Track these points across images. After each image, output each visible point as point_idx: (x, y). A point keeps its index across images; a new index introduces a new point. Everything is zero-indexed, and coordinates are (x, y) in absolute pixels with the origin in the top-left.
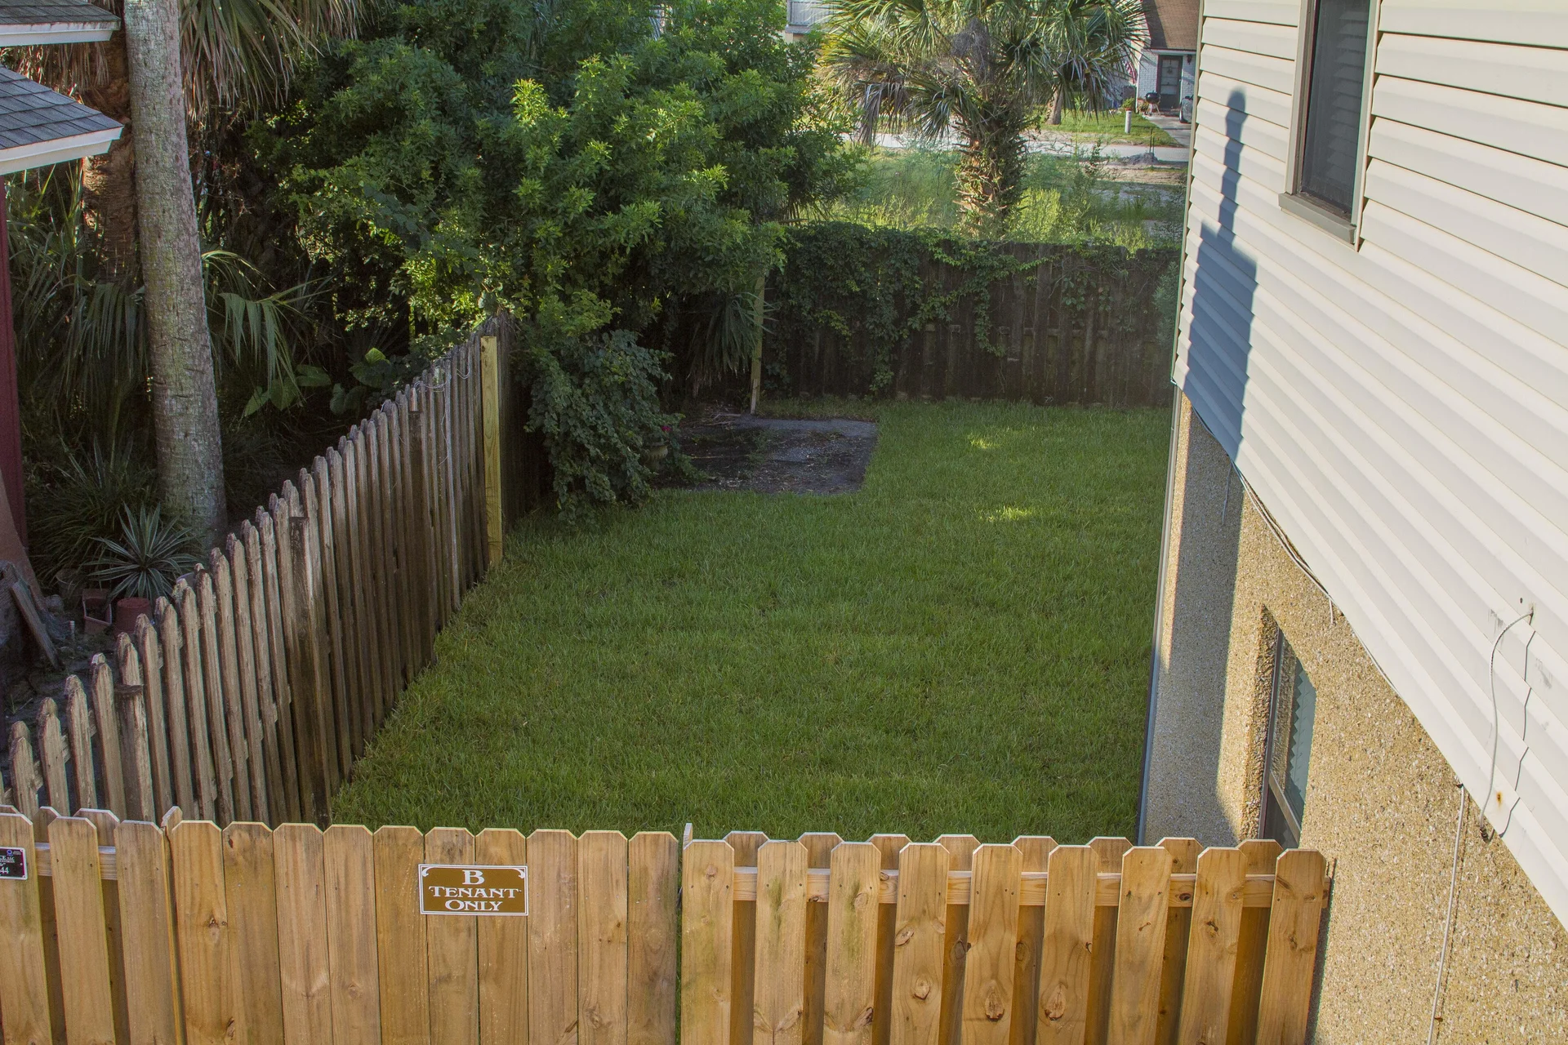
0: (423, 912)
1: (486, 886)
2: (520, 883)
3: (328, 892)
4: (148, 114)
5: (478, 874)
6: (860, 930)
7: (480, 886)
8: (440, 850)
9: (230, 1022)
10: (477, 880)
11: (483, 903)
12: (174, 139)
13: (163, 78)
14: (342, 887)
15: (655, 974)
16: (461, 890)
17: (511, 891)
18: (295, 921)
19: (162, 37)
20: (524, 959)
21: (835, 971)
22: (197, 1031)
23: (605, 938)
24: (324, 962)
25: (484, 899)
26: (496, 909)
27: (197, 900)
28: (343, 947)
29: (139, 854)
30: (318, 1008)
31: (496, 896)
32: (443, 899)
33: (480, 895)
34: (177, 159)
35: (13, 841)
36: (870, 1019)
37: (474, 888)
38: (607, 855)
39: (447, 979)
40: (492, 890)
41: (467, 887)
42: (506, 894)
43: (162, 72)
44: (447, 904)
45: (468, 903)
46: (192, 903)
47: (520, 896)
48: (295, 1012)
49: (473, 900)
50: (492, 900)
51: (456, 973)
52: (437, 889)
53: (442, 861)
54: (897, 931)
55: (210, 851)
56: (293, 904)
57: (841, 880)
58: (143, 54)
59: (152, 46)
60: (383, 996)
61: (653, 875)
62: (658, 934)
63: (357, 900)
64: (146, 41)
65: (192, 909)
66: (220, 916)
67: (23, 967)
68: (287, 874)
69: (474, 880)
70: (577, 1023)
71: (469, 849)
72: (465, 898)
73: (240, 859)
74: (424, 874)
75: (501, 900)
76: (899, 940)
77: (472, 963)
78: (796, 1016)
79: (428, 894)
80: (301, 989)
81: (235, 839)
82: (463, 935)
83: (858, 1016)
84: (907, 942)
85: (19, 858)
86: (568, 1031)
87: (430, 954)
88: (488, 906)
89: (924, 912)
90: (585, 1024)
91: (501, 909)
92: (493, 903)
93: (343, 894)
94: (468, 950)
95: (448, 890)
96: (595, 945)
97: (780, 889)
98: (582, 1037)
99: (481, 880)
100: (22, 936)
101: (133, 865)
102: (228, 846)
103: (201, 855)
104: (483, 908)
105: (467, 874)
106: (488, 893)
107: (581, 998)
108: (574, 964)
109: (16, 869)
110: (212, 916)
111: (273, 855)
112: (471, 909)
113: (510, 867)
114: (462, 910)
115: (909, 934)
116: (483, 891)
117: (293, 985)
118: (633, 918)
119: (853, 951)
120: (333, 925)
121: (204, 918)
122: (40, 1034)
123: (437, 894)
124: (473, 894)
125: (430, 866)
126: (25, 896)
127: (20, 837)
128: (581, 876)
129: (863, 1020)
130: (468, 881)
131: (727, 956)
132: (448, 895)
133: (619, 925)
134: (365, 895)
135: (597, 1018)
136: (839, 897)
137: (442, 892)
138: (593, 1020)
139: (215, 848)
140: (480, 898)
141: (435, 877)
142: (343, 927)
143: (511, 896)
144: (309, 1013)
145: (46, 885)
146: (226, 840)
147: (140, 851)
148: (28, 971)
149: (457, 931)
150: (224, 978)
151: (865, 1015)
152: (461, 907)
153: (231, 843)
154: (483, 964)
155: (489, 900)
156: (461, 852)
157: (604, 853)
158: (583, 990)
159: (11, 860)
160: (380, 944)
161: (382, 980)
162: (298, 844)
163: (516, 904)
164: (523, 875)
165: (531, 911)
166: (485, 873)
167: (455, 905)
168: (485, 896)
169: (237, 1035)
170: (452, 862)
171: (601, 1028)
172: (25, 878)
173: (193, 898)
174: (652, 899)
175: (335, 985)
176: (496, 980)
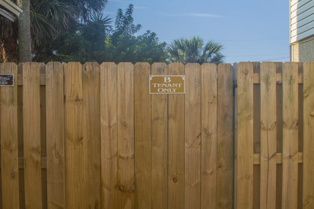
0: (150, 93)
1: (171, 83)
2: (182, 82)
3: (118, 86)
4: (22, 38)
5: (169, 78)
6: (293, 92)
7: (170, 83)
8: (156, 70)
9: (82, 138)
10: (168, 80)
11: (170, 89)
12: (28, 44)
13: (26, 30)
14: (123, 85)
15: (226, 114)
16: (163, 84)
17: (180, 84)
18: (106, 98)
19: (26, 21)
20: (184, 110)
21: (286, 107)
22: (70, 141)
23: (210, 102)
24: (115, 114)
25: (171, 88)
26: (174, 91)
27: (73, 91)
28: (123, 107)
29: (54, 73)
30: (113, 131)
31: (175, 87)
32: (157, 88)
33: (169, 86)
34: (29, 48)
35: (10, 72)
36: (297, 124)
37: (167, 83)
38: (210, 71)
39: (158, 118)
40: (173, 84)
41: (165, 83)
42: (178, 86)
43: (26, 28)
44: (158, 90)
45: (165, 89)
46: (71, 92)
47: (182, 86)
48: (105, 134)
49: (167, 88)
50: (173, 88)
51: (161, 116)
52: (155, 84)
53: (157, 74)
54: (304, 92)
55: (78, 72)
56: (106, 92)
57: (286, 74)
58: (22, 24)
59: (24, 22)
60: (136, 125)
61: (225, 79)
62: (227, 100)
63: (128, 90)
64: (22, 21)
65: (71, 94)
66: (80, 97)
67: (10, 119)
68: (104, 80)
69: (167, 80)
70: (201, 134)
71: (166, 70)
72: (164, 87)
73: (89, 75)
74: (151, 79)
75: (176, 88)
76: (305, 95)
77: (166, 113)
78: (274, 124)
79: (152, 86)
80: (107, 125)
81: (87, 68)
82: (164, 101)
83: (294, 123)
84: (307, 96)
85: (11, 78)
86: (198, 137)
87: (152, 109)
88: (172, 90)
89: (312, 85)
90: (203, 134)
91: (176, 91)
92: (173, 89)
93: (123, 87)
94: (165, 107)
95: (159, 84)
96: (207, 104)
97: (268, 77)
98: (202, 140)
99: (170, 81)
100: (10, 107)
101: (51, 77)
102: (85, 70)
103: (75, 74)
104: (170, 91)
105: (165, 78)
106: (172, 85)
107: (202, 123)
108: (200, 112)
109: (10, 82)
110: (77, 97)
111: (100, 73)
112: (166, 91)
113: (179, 76)
114: (163, 92)
115: (308, 93)
116: (170, 85)
117: (104, 123)
118: (219, 94)
119: (291, 99)
120: (119, 99)
121: (75, 98)
122: (14, 145)
123: (155, 86)
124: (167, 86)
125: (153, 76)
126: (13, 92)
127: (12, 70)
128: (202, 79)
129: (295, 125)
130: (165, 81)
131: (252, 102)
132: (159, 87)
133: (214, 97)
134: (131, 88)
135: (207, 132)
136: (286, 80)
137: (157, 85)
138: (206, 133)
139: (80, 72)
140: (169, 87)
141: (155, 80)
142: (123, 100)
143: (180, 86)
144: (110, 133)
145: (20, 87)
146: (84, 68)
147: (54, 72)
148: (12, 121)
149: (162, 100)
150: (80, 121)
151: (296, 122)
152: (163, 91)
153: (85, 69)
154: (170, 113)
155: (172, 88)
156: (163, 70)
157: (209, 71)
158: (203, 121)
159: (9, 79)
160: (135, 106)
161: (135, 119)
162: (108, 69)
163: (181, 89)
164: (184, 79)
165: (186, 92)
166: (171, 78)
167: (161, 90)
168: (171, 86)
169: (84, 143)
170: (160, 75)
171: (208, 135)
172: (13, 85)
173: (71, 90)
174: (225, 88)
175: (119, 123)
176: (174, 119)
